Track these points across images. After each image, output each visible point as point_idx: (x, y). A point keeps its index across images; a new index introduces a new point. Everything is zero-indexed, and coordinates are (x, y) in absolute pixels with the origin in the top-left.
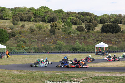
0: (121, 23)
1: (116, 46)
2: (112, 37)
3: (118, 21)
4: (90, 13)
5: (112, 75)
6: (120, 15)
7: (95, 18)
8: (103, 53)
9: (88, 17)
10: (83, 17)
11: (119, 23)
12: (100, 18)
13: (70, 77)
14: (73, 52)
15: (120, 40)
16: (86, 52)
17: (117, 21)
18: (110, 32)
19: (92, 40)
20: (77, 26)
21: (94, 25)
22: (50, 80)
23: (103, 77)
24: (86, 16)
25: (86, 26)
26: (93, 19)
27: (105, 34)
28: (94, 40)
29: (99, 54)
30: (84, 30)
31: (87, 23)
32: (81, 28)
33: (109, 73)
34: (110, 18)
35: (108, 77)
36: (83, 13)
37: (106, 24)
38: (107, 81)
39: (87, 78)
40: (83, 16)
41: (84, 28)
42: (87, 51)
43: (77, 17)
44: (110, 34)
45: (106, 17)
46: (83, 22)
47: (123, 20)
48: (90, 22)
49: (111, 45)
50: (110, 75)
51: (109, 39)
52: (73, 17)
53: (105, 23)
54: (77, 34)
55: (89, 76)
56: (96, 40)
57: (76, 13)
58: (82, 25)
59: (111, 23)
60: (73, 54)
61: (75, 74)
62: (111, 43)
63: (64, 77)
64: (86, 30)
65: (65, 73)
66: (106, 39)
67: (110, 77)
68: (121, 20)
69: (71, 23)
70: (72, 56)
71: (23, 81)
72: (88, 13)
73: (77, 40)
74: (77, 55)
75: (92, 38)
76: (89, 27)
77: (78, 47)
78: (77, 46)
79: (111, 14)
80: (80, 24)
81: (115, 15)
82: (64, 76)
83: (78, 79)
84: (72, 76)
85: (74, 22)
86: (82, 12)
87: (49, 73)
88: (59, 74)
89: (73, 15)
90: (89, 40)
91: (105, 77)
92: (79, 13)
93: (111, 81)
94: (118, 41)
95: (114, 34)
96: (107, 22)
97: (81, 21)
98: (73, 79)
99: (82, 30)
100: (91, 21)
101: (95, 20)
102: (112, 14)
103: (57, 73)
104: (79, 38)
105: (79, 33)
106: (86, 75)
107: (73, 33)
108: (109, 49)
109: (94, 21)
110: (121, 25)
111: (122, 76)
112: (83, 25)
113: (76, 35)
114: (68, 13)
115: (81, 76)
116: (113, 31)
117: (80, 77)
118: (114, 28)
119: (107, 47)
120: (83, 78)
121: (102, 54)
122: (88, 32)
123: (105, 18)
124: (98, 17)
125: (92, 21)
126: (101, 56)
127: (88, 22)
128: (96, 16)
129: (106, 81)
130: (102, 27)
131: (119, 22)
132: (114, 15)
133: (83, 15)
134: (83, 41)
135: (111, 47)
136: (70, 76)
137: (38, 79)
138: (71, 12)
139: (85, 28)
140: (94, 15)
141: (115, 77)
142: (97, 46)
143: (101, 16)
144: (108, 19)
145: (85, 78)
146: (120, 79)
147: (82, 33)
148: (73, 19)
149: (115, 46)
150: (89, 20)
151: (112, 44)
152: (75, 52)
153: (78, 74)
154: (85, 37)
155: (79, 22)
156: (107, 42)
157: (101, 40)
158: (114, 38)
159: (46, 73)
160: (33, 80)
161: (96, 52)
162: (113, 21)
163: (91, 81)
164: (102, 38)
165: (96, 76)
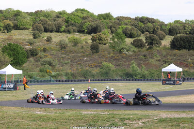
2: (188, 57)
4: (153, 19)
5: (189, 116)
7: (161, 26)
8: (174, 81)
9: (150, 24)
10: (143, 26)
12: (168, 27)
13: (122, 120)
14: (127, 80)
16: (147, 80)
18: (185, 48)
19: (157, 60)
20: (134, 39)
21: (159, 37)
22: (92, 123)
23: (175, 118)
24: (147, 23)
25: (146, 39)
26: (157, 28)
27: (176, 52)
28: (159, 60)
29: (167, 82)
30: (145, 45)
31: (149, 35)
32: (140, 43)
33: (184, 112)
34: (184, 26)
35: (183, 118)
36: (142, 18)
37: (178, 35)
38: (181, 124)
39: (149, 120)
40: (142, 24)
41: (145, 41)
42: (149, 78)
43: (132, 25)
44: (184, 51)
45: (178, 25)
46: (143, 32)
48: (153, 33)
49: (187, 69)
50: (185, 116)
51: (184, 59)
52: (126, 24)
54: (133, 51)
55: (152, 117)
56: (164, 61)
57: (131, 19)
58: (140, 38)
59: (186, 34)
60: (128, 84)
61: (129, 114)
62: (187, 66)
63: (113, 119)
64: (148, 45)
65: (115, 112)
66: (179, 59)
67: (185, 118)
69: (124, 35)
70: (126, 86)
71: (49, 125)
72: (149, 19)
73: (132, 62)
74: (133, 85)
75: (157, 57)
76: (153, 40)
78: (133, 71)
79: (186, 20)
80: (138, 36)
82: (113, 117)
83: (134, 122)
84: (126, 117)
85: (129, 32)
86: (141, 18)
87: (90, 113)
88: (106, 114)
89: (126, 21)
90: (153, 60)
91: (178, 119)
92: (136, 19)
93: (187, 125)
95: (192, 51)
96: (180, 33)
97: (140, 32)
98: (127, 122)
99: (141, 46)
100: (154, 32)
101: (162, 29)
102: (188, 21)
103: (103, 113)
104: (136, 59)
105: (136, 49)
106: (147, 116)
107: (127, 51)
108: (183, 74)
109: (160, 32)
112: (143, 38)
113: (131, 53)
114: (119, 19)
115: (140, 117)
116: (190, 47)
117: (139, 120)
118: (190, 41)
119: (180, 72)
120: (143, 121)
121: (172, 82)
122: (150, 48)
123: (177, 26)
124: (166, 25)
125: (156, 32)
126: (171, 86)
127: (150, 33)
128: (162, 24)
129: (179, 126)
130: (173, 41)
132: (191, 21)
133: (141, 21)
134: (142, 62)
135: (187, 71)
136: (122, 117)
137: (72, 121)
138: (123, 18)
139: (146, 43)
140: (159, 21)
141: (192, 118)
142: (164, 70)
143: (170, 23)
144: (182, 28)
145: (146, 120)
147: (140, 49)
148: (126, 28)
149: (192, 71)
150: (152, 30)
151: (188, 66)
152: (129, 80)
153: (134, 114)
154: (145, 56)
155: (135, 33)
156: (180, 63)
157: (170, 61)
158: (191, 58)
159: (85, 113)
160: (65, 124)
161: (163, 80)
162: (189, 31)
163: (156, 125)
164: (172, 57)
165: (164, 117)
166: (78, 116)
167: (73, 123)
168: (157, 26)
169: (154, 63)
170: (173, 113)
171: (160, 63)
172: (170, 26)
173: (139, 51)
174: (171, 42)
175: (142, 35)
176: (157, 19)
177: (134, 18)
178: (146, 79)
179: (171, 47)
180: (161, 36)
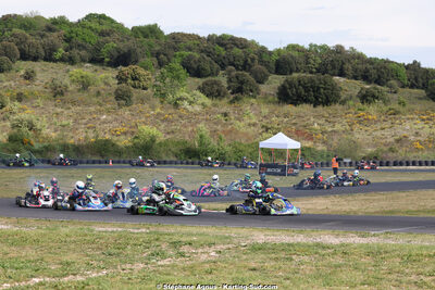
0: (342, 74)
1: (325, 148)
2: (312, 119)
3: (334, 67)
4: (245, 40)
5: (310, 241)
6: (339, 50)
7: (260, 56)
8: (284, 168)
9: (237, 51)
10: (224, 53)
11: (334, 75)
12: (275, 58)
13: (175, 245)
14: (187, 163)
15: (338, 127)
16: (229, 164)
17: (329, 67)
18: (306, 101)
19: (249, 125)
20: (204, 80)
21: (256, 77)
22: (113, 251)
23: (283, 244)
24: (231, 48)
25: (230, 81)
26: (253, 59)
27: (289, 108)
28: (254, 125)
29: (269, 170)
30: (225, 94)
31: (234, 73)
32: (216, 87)
33: (301, 232)
34: (307, 57)
35: (298, 244)
36: (223, 37)
37: (295, 75)
38: (294, 257)
39: (230, 246)
40: (221, 48)
41: (226, 86)
42: (233, 161)
43: (202, 51)
44: (305, 109)
45: (296, 54)
46: (223, 67)
47: (347, 66)
48: (244, 68)
49: (309, 144)
50: (304, 241)
51: (303, 124)
52: (190, 49)
53: (291, 72)
54: (203, 104)
55: (236, 241)
56: (263, 127)
57: (199, 38)
58: (216, 78)
59: (311, 72)
60: (189, 171)
61: (192, 235)
62: (310, 137)
63: (157, 243)
64: (232, 93)
65: (162, 229)
66: (295, 124)
67: (304, 245)
68: (343, 63)
69: (183, 71)
70: (185, 176)
71: (24, 254)
72: (237, 39)
73: (200, 126)
74: (200, 173)
75: (250, 118)
76: (242, 83)
77: (203, 148)
78: (201, 144)
79: (311, 45)
80: (212, 74)
81: (324, 48)
82: (157, 240)
83: (200, 250)
84: (184, 239)
85: (195, 66)
86: (220, 37)
87: (110, 230)
88: (142, 233)
89: (189, 43)
90: (242, 124)
91: (289, 245)
92: (211, 38)
93: (306, 259)
94: (330, 129)
95: (320, 108)
96: (298, 71)
97: (216, 66)
98: (185, 249)
99: (219, 95)
100: (246, 66)
101: (261, 62)
102: (315, 46)
103: (136, 231)
104: (206, 120)
105: (208, 101)
106: (227, 238)
107: (191, 103)
108: (303, 155)
109: (257, 66)
110: (342, 79)
111: (342, 245)
112: (222, 79)
113: (198, 108)
114: (174, 36)
115: (213, 241)
116: (316, 98)
117: (210, 245)
118: (319, 88)
119: (296, 150)
120: (219, 248)
121: (279, 171)
122: (236, 98)
123: (292, 57)
124: (270, 53)
125: (250, 67)
126: (277, 178)
127: (237, 69)
128: (263, 49)
129: (292, 260)
130: (283, 86)
131: (337, 71)
132: (321, 47)
133: (222, 45)
134: (219, 128)
135: (309, 148)
136: (175, 238)
137: (72, 246)
138: (183, 35)
139: (229, 88)
140: (257, 45)
141: (318, 245)
142: (264, 144)
143: (279, 51)
144: (301, 60)
145: (224, 247)
146: (334, 254)
147: (217, 102)
148: (189, 57)
149: (321, 147)
150: (242, 62)
151: (312, 139)
152: (193, 163)
153: (201, 235)
154: (225, 115)
155: (208, 67)
156: (297, 132)
157: (276, 126)
158: (320, 122)
159: (101, 229)
160: (58, 251)
161: (261, 165)
162: (317, 66)
163: (245, 257)
164: (280, 119)
165: (261, 242)
166: (86, 235)
167: (74, 251)
168: (252, 55)
169: (244, 130)
170: (280, 233)
171: (256, 130)
172: (279, 55)
173: (215, 105)
174: (279, 88)
175: (221, 72)
176: (253, 41)
177: (206, 36)
178: (226, 162)
179: (280, 98)
180: (259, 75)
